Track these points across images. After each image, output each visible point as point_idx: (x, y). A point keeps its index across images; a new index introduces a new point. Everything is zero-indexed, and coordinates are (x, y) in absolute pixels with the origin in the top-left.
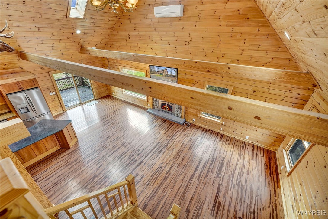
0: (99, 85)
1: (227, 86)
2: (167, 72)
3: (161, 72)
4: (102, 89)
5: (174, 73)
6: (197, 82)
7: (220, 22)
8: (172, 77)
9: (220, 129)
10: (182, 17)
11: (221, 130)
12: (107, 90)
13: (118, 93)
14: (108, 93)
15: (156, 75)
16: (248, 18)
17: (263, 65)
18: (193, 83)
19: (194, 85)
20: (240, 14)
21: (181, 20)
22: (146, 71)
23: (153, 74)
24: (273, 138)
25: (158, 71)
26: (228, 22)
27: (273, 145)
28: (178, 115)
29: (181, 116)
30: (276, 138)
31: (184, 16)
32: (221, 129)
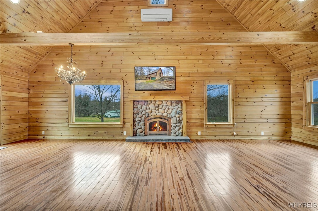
0: (13, 117)
1: (228, 81)
2: (162, 73)
3: (153, 76)
4: (17, 126)
5: (171, 74)
6: (196, 83)
7: (208, 26)
8: (168, 79)
9: (233, 134)
10: (171, 22)
11: (234, 136)
12: (27, 129)
13: (57, 128)
14: (28, 135)
15: (145, 81)
16: (230, 24)
17: (252, 58)
18: (191, 85)
19: (193, 87)
20: (222, 21)
21: (170, 24)
22: (123, 81)
23: (140, 81)
24: (283, 124)
25: (148, 73)
26: (215, 26)
27: (286, 133)
28: (177, 133)
29: (182, 132)
30: (285, 123)
31: (173, 21)
32: (235, 134)
